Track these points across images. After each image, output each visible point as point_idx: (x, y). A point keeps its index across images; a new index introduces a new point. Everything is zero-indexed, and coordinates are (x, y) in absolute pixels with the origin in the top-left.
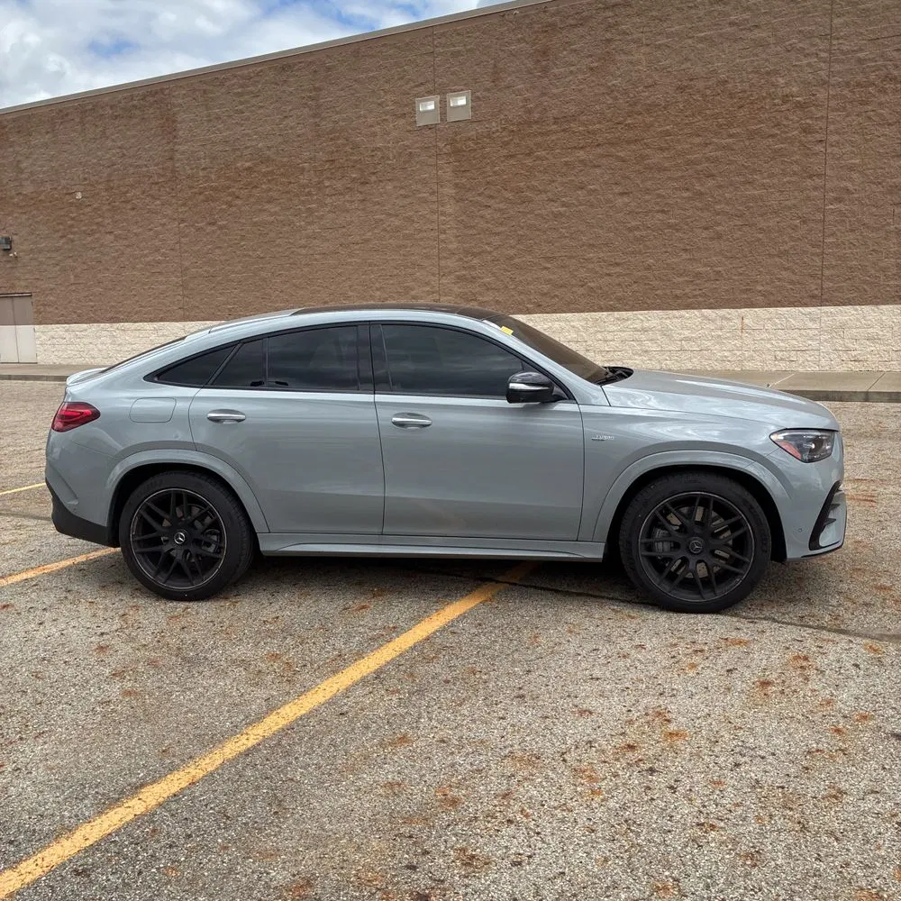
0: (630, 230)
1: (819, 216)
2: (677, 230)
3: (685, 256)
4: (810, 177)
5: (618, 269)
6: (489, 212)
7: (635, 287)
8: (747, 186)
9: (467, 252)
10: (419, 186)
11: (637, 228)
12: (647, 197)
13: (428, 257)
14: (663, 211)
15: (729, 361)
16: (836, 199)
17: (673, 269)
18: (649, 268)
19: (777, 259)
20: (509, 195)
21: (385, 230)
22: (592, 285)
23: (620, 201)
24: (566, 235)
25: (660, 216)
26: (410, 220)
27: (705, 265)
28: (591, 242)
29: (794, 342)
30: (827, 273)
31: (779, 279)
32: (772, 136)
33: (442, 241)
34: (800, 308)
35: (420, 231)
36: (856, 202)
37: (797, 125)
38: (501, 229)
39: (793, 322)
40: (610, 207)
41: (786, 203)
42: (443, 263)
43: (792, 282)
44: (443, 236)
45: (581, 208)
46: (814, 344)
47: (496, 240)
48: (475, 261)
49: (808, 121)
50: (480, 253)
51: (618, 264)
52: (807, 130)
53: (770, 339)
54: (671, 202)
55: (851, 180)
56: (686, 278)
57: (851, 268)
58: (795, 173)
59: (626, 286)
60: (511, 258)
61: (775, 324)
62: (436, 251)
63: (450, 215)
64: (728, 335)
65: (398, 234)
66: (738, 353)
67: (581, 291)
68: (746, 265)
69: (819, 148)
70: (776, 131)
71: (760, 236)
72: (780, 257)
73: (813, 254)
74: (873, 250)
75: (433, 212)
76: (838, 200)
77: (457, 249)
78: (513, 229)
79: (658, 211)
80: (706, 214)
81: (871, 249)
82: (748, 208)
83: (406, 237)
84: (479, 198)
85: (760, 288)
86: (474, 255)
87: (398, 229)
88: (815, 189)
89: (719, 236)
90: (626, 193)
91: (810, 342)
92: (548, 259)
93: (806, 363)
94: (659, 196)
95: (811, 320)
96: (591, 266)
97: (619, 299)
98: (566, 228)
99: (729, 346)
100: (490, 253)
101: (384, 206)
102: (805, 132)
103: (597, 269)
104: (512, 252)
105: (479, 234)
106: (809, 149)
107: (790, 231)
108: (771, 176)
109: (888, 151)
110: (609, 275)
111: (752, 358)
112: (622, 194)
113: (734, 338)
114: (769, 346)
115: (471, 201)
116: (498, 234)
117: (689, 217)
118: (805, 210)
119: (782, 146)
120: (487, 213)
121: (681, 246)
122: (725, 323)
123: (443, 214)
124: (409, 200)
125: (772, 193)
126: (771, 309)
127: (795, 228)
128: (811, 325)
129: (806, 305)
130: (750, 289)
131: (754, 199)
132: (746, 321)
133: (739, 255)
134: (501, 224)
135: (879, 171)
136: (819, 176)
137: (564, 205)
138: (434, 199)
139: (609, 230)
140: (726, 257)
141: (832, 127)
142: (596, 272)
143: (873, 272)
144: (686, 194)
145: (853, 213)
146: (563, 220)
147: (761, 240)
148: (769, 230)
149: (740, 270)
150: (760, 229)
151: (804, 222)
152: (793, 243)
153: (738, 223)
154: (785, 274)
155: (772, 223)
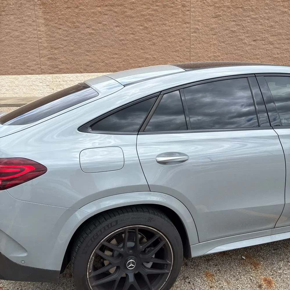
0: (121, 40)
1: (189, 38)
2: (139, 41)
3: (142, 51)
4: (185, 23)
5: (116, 56)
6: (61, 31)
7: (123, 63)
8: (164, 26)
9: (52, 48)
10: (27, 18)
11: (123, 40)
12: (126, 28)
13: (34, 49)
14: (133, 34)
16: (194, 32)
17: (138, 56)
18: (128, 56)
19: (175, 53)
20: (70, 24)
21: (11, 36)
22: (107, 62)
23: (116, 29)
24: (95, 42)
25: (132, 36)
26: (24, 33)
27: (150, 55)
28: (105, 45)
30: (192, 58)
32: (172, 7)
33: (40, 43)
35: (29, 38)
36: (201, 33)
37: (180, 4)
38: (66, 38)
40: (112, 31)
41: (177, 32)
42: (41, 52)
44: (40, 41)
45: (101, 31)
47: (65, 43)
48: (56, 51)
49: (184, 2)
50: (58, 48)
51: (116, 54)
52: (184, 6)
54: (136, 31)
55: (199, 25)
56: (143, 60)
57: (199, 57)
58: (180, 22)
59: (120, 62)
60: (72, 51)
62: (37, 47)
63: (43, 31)
65: (18, 39)
67: (102, 64)
68: (164, 55)
69: (188, 13)
70: (173, 5)
71: (169, 44)
72: (176, 52)
73: (187, 51)
74: (206, 50)
75: (35, 30)
76: (195, 32)
77: (47, 46)
78: (72, 38)
79: (131, 34)
80: (149, 35)
81: (205, 50)
82: (164, 34)
83: (22, 40)
84: (56, 25)
86: (55, 49)
87: (18, 37)
88: (187, 28)
89: (154, 44)
90: (118, 26)
92: (88, 51)
94: (131, 28)
96: (106, 54)
97: (118, 68)
98: (94, 39)
100: (63, 48)
101: (10, 26)
102: (183, 6)
103: (108, 56)
104: (72, 48)
105: (57, 40)
106: (184, 13)
107: (179, 43)
108: (172, 22)
109: (210, 15)
110: (113, 58)
112: (117, 26)
115: (52, 26)
116: (66, 40)
117: (143, 36)
118: (184, 35)
119: (175, 11)
120: (60, 31)
121: (140, 47)
123: (39, 31)
124: (23, 24)
125: (172, 29)
127: (181, 42)
131: (166, 30)
133: (162, 51)
134: (67, 36)
135: (207, 22)
136: (188, 23)
137: (93, 29)
138: (34, 24)
139: (112, 41)
140: (157, 52)
141: (192, 5)
142: (108, 57)
143: (206, 58)
144: (141, 28)
145: (200, 37)
146: (93, 36)
147: (169, 46)
148: (172, 42)
149: (162, 57)
150: (169, 42)
151: (184, 40)
152: (180, 47)
153: (161, 39)
154: (178, 58)
155: (173, 40)
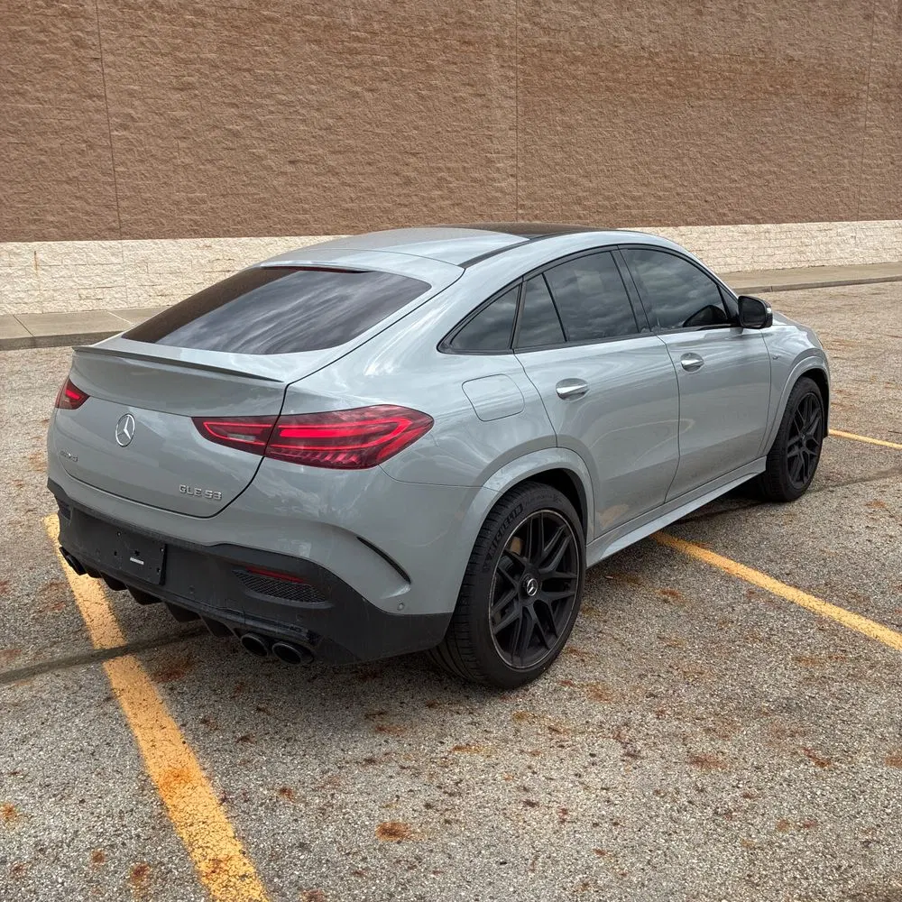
1: (105, 142)
4: (91, 97)
8: (18, 97)
15: (26, 303)
16: (121, 125)
19: (67, 187)
29: (98, 279)
30: (124, 204)
31: (72, 210)
32: (42, 43)
34: (100, 242)
36: (142, 131)
37: (67, 35)
39: (94, 257)
41: (67, 123)
43: (87, 213)
46: (120, 280)
49: (79, 33)
52: (78, 43)
53: (71, 277)
55: (132, 106)
57: (146, 200)
58: (73, 91)
61: (75, 260)
64: (20, 273)
66: (36, 293)
68: (30, 191)
69: (94, 66)
70: (42, 37)
71: (43, 158)
72: (69, 184)
73: (104, 183)
74: (165, 183)
76: (125, 128)
81: (162, 181)
82: (24, 124)
85: (52, 219)
88: (97, 111)
91: (115, 278)
93: (114, 301)
95: (113, 255)
99: (23, 286)
102: (77, 45)
106: (83, 65)
107: (77, 156)
108: (46, 89)
109: (165, 81)
111: (53, 299)
113: (27, 275)
114: (71, 284)
118: (89, 133)
119: (53, 56)
122: (14, 259)
125: (50, 110)
126: (68, 243)
127: (82, 153)
128: (113, 259)
129: (105, 238)
130: (39, 220)
131: (28, 112)
132: (39, 256)
133: (21, 179)
135: (160, 101)
136: (99, 97)
141: (105, 46)
143: (167, 205)
145: (140, 141)
147: (44, 162)
148: (52, 152)
149: (25, 197)
150: (41, 150)
151: (91, 146)
152: (81, 170)
153: (12, 140)
154: (78, 204)
155: (55, 144)
